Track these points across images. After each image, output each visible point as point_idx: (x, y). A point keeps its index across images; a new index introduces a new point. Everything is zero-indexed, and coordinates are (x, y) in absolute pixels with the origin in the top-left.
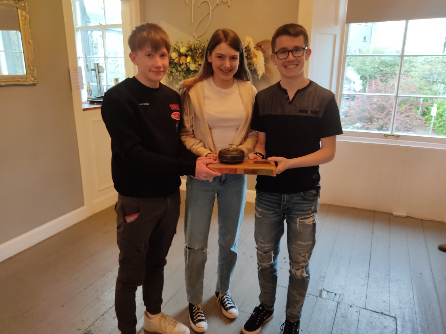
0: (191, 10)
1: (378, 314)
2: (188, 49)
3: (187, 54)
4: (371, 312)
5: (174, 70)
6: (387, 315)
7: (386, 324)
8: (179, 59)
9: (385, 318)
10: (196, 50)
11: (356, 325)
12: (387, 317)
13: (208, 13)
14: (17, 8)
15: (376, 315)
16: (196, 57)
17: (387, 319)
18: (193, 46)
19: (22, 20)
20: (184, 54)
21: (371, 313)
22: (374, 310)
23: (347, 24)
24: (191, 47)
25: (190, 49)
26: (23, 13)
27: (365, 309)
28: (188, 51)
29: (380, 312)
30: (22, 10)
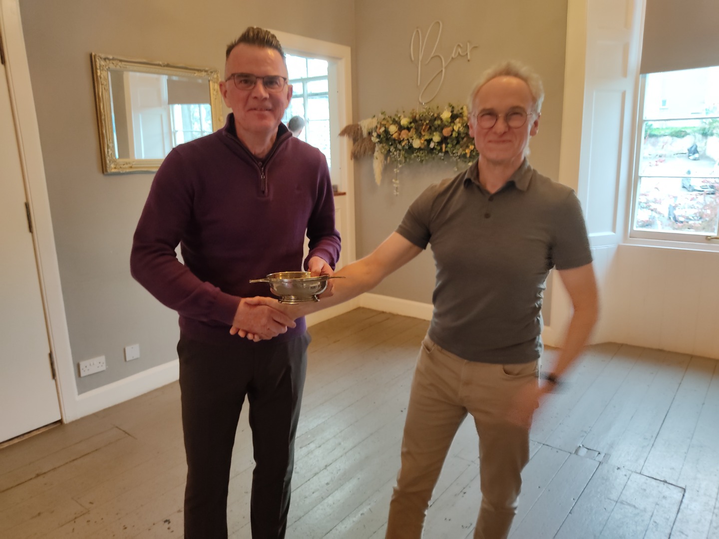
0: (418, 68)
1: (658, 481)
2: (412, 120)
3: (410, 126)
4: (648, 478)
5: (392, 149)
6: (672, 484)
7: (667, 494)
8: (400, 134)
9: (667, 487)
10: (421, 121)
11: (621, 490)
12: (671, 487)
13: (440, 70)
14: (209, 81)
15: (654, 482)
16: (422, 131)
17: (670, 489)
18: (417, 116)
19: (213, 94)
20: (406, 126)
21: (647, 480)
22: (652, 477)
23: (644, 75)
24: (416, 116)
25: (414, 120)
26: (214, 86)
27: (640, 473)
28: (411, 123)
29: (662, 480)
30: (214, 82)
